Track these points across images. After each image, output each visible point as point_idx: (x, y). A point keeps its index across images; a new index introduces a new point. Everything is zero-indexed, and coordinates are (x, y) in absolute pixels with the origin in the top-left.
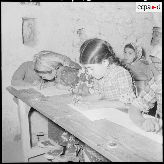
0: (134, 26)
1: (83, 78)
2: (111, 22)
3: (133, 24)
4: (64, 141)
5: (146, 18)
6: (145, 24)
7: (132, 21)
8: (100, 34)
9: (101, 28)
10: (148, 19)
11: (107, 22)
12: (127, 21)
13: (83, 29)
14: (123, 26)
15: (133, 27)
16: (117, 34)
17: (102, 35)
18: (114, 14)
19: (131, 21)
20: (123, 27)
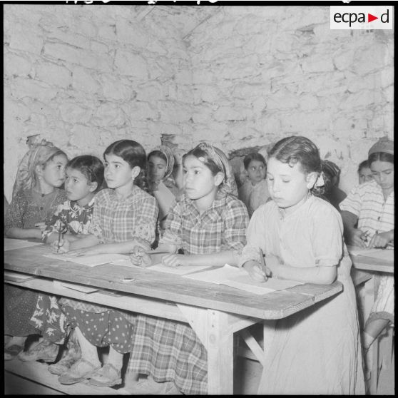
0: (128, 132)
1: (65, 217)
2: (88, 125)
3: (127, 128)
4: (36, 327)
5: (149, 119)
6: (148, 128)
7: (125, 124)
8: (69, 145)
9: (70, 135)
10: (152, 120)
11: (82, 124)
12: (116, 123)
13: (36, 135)
14: (110, 132)
15: (126, 133)
16: (99, 145)
17: (72, 148)
18: (93, 110)
19: (123, 123)
20: (110, 134)
